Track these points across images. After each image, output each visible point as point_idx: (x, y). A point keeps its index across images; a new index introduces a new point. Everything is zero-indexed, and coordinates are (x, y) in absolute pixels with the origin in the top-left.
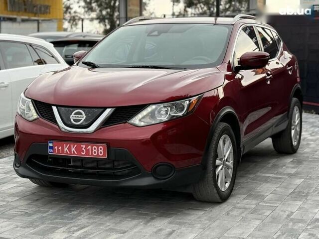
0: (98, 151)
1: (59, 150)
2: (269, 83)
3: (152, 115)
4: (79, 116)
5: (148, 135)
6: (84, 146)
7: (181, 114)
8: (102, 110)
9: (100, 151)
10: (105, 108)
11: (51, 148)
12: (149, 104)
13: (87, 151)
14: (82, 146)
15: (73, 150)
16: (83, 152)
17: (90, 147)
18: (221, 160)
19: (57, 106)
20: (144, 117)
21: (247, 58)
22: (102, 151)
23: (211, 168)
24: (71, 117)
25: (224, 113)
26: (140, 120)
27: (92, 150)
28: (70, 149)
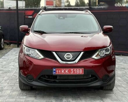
0: (79, 71)
1: (59, 72)
4: (69, 56)
6: (72, 70)
8: (79, 53)
9: (80, 71)
10: (81, 52)
11: (55, 71)
13: (74, 72)
15: (67, 71)
16: (72, 72)
17: (75, 70)
22: (81, 71)
24: (65, 57)
26: (96, 56)
27: (76, 71)
28: (65, 71)
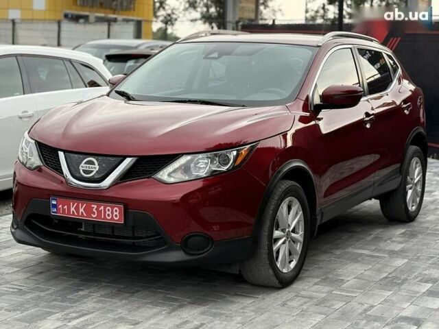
0: (112, 213)
1: (64, 210)
2: (368, 126)
3: (186, 169)
4: (91, 166)
5: (177, 196)
6: (96, 207)
7: (224, 168)
8: (119, 159)
9: (115, 213)
10: (125, 157)
11: (55, 206)
12: (182, 154)
13: (99, 213)
14: (93, 206)
15: (81, 210)
16: (94, 214)
17: (102, 208)
18: (283, 230)
19: (65, 151)
20: (175, 171)
21: (333, 93)
22: (117, 213)
23: (265, 242)
24: (80, 168)
25: (287, 168)
26: (169, 175)
27: (105, 212)
28: (77, 209)
